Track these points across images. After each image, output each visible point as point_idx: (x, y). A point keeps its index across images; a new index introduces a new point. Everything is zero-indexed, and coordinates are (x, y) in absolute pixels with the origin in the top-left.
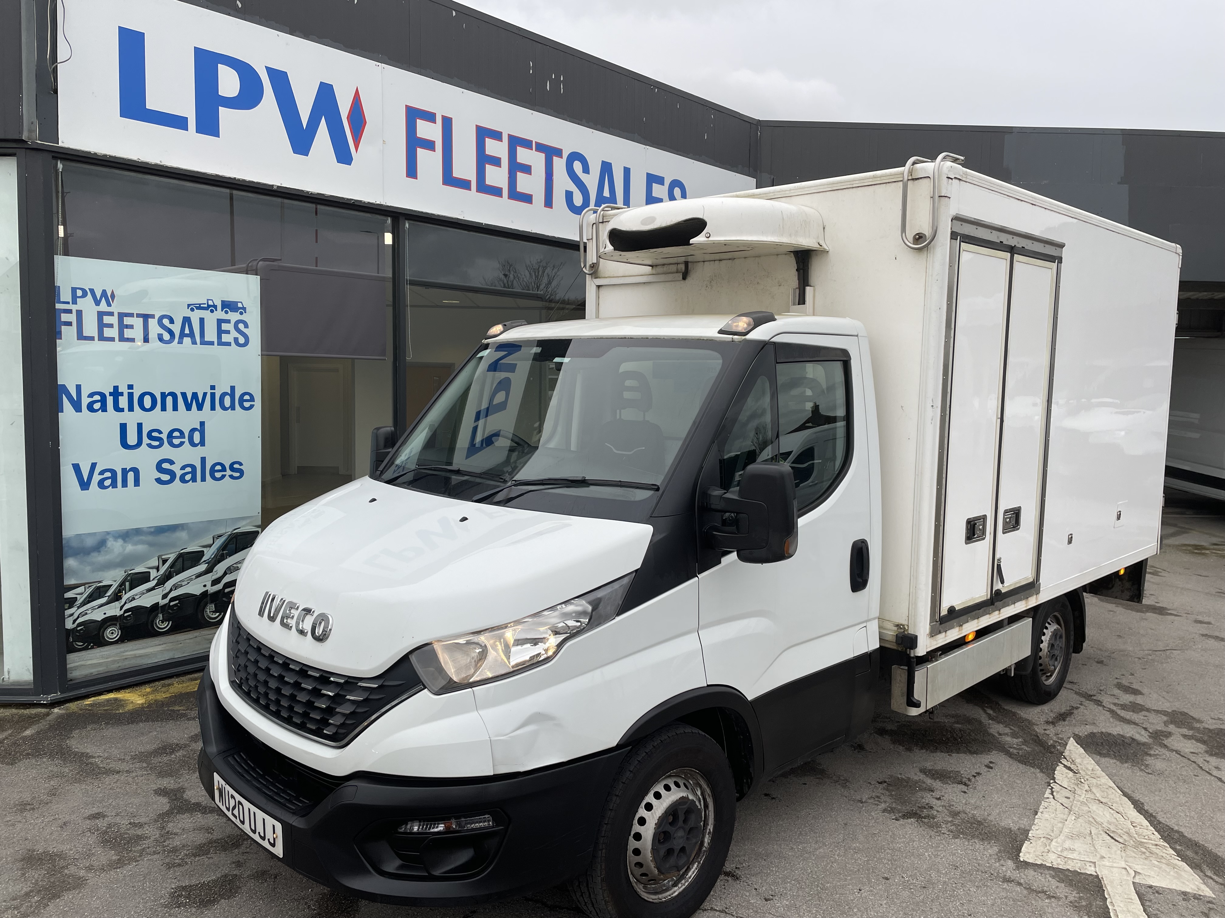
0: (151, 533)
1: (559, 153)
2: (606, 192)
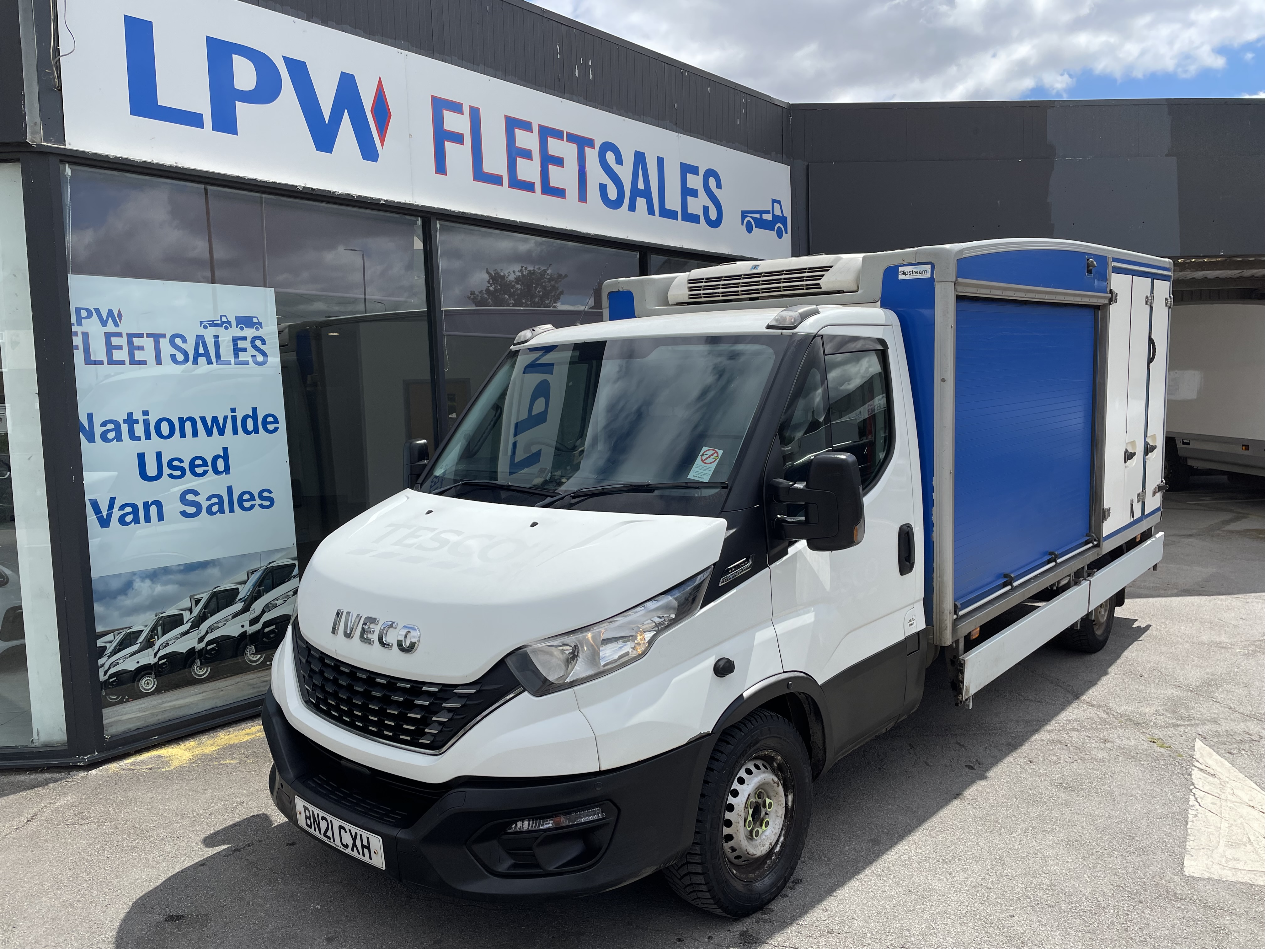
0: (181, 572)
1: (591, 143)
2: (641, 184)
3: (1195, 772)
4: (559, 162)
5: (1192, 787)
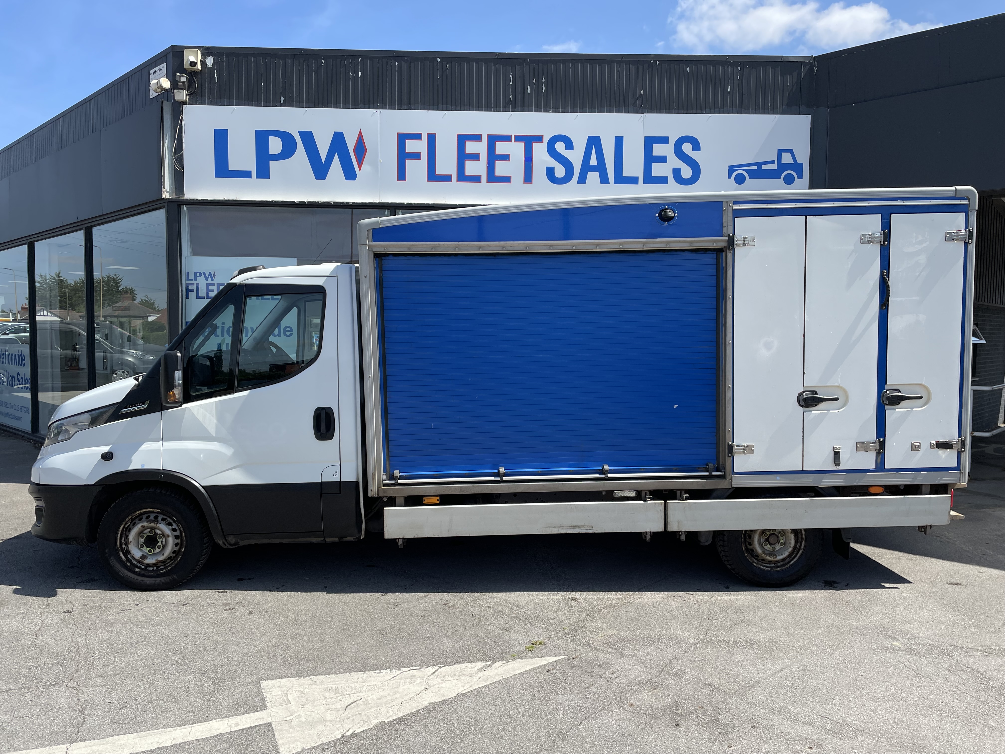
1: (539, 139)
2: (593, 161)
3: (480, 663)
4: (506, 157)
5: (441, 666)
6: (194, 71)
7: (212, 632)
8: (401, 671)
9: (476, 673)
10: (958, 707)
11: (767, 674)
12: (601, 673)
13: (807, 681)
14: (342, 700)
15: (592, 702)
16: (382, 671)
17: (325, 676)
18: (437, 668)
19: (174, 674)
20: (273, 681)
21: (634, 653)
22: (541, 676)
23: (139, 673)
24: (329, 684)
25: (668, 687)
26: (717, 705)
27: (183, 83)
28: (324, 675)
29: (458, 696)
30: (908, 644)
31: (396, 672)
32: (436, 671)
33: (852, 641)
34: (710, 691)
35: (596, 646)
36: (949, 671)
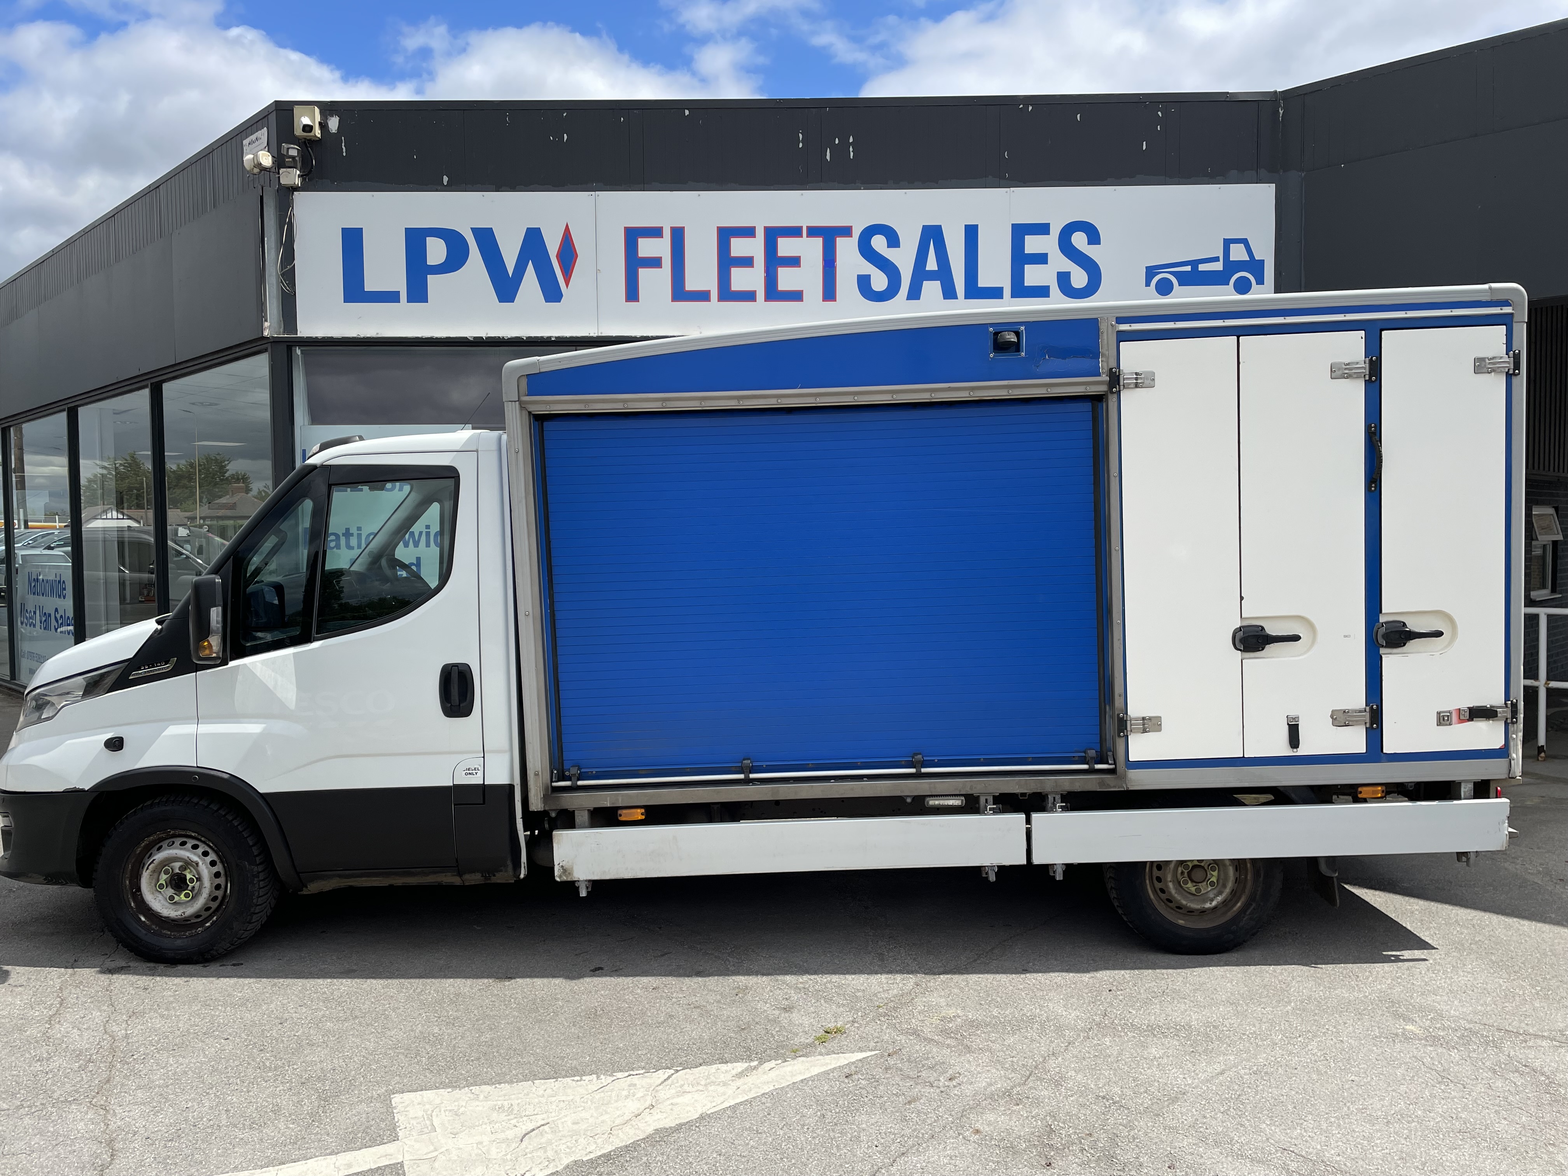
1: (846, 231)
2: (932, 264)
3: (740, 1064)
4: (794, 262)
5: (679, 1069)
6: (310, 140)
7: (323, 1016)
8: (615, 1078)
9: (733, 1081)
10: (1507, 1132)
11: (1199, 1079)
12: (932, 1079)
13: (1263, 1090)
14: (517, 1125)
15: (914, 1127)
16: (584, 1078)
17: (494, 1086)
18: (672, 1071)
19: (258, 1085)
20: (411, 1095)
21: (988, 1045)
22: (836, 1084)
23: (203, 1083)
24: (500, 1098)
25: (1038, 1102)
26: (1115, 1131)
27: (293, 158)
28: (493, 1084)
29: (702, 1118)
30: (1431, 1028)
31: (605, 1080)
32: (669, 1077)
33: (1340, 1025)
34: (1106, 1107)
35: (927, 1034)
36: (1495, 1072)
